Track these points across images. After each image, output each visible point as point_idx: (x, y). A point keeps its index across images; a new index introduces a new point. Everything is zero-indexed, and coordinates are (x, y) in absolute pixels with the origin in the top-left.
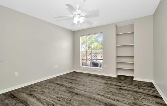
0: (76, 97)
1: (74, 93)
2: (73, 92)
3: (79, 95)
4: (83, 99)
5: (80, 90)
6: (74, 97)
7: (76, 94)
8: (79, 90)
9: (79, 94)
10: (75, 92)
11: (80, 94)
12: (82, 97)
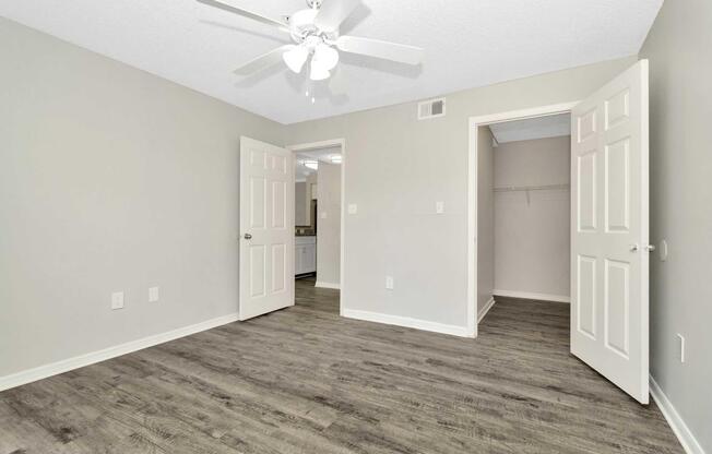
0: (322, 388)
1: (332, 406)
2: (338, 408)
3: (309, 395)
4: (297, 383)
5: (304, 420)
6: (328, 388)
7: (321, 399)
8: (309, 423)
9: (308, 398)
10: (326, 407)
11: (306, 401)
12: (302, 389)
